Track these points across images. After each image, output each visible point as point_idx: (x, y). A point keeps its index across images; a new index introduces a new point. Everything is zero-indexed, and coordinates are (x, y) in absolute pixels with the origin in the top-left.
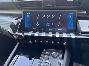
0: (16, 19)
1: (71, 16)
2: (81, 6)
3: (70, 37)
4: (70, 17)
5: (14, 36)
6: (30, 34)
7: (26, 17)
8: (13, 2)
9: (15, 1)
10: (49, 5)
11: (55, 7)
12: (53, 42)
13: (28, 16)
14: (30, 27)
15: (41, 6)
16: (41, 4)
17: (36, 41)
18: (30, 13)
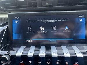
4: (81, 21)
7: (13, 24)
10: (47, 4)
11: (57, 6)
14: (20, 39)
16: (36, 4)
17: (30, 62)
18: (19, 18)
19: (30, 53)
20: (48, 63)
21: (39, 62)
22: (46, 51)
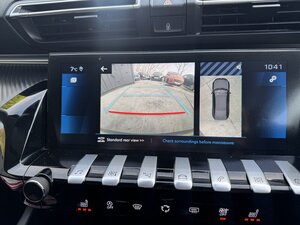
3: (285, 188)
4: (271, 81)
8: (8, 18)
9: (17, 14)
10: (168, 29)
12: (194, 210)
13: (74, 80)
14: (82, 132)
17: (110, 205)
18: (81, 68)
19: (111, 173)
20: (165, 209)
21: (137, 207)
22: (158, 171)
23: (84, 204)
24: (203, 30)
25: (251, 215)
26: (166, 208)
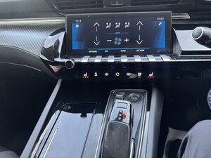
0: (51, 35)
1: (160, 23)
2: (179, 4)
3: (161, 60)
5: (52, 67)
6: (85, 60)
7: (73, 29)
10: (117, 4)
11: (130, 6)
12: (129, 74)
13: (77, 26)
14: (82, 48)
15: (102, 6)
16: (102, 2)
17: (96, 74)
18: (80, 21)
21: (107, 74)
23: (85, 75)
24: (132, 5)
25: (151, 75)
26: (117, 74)
